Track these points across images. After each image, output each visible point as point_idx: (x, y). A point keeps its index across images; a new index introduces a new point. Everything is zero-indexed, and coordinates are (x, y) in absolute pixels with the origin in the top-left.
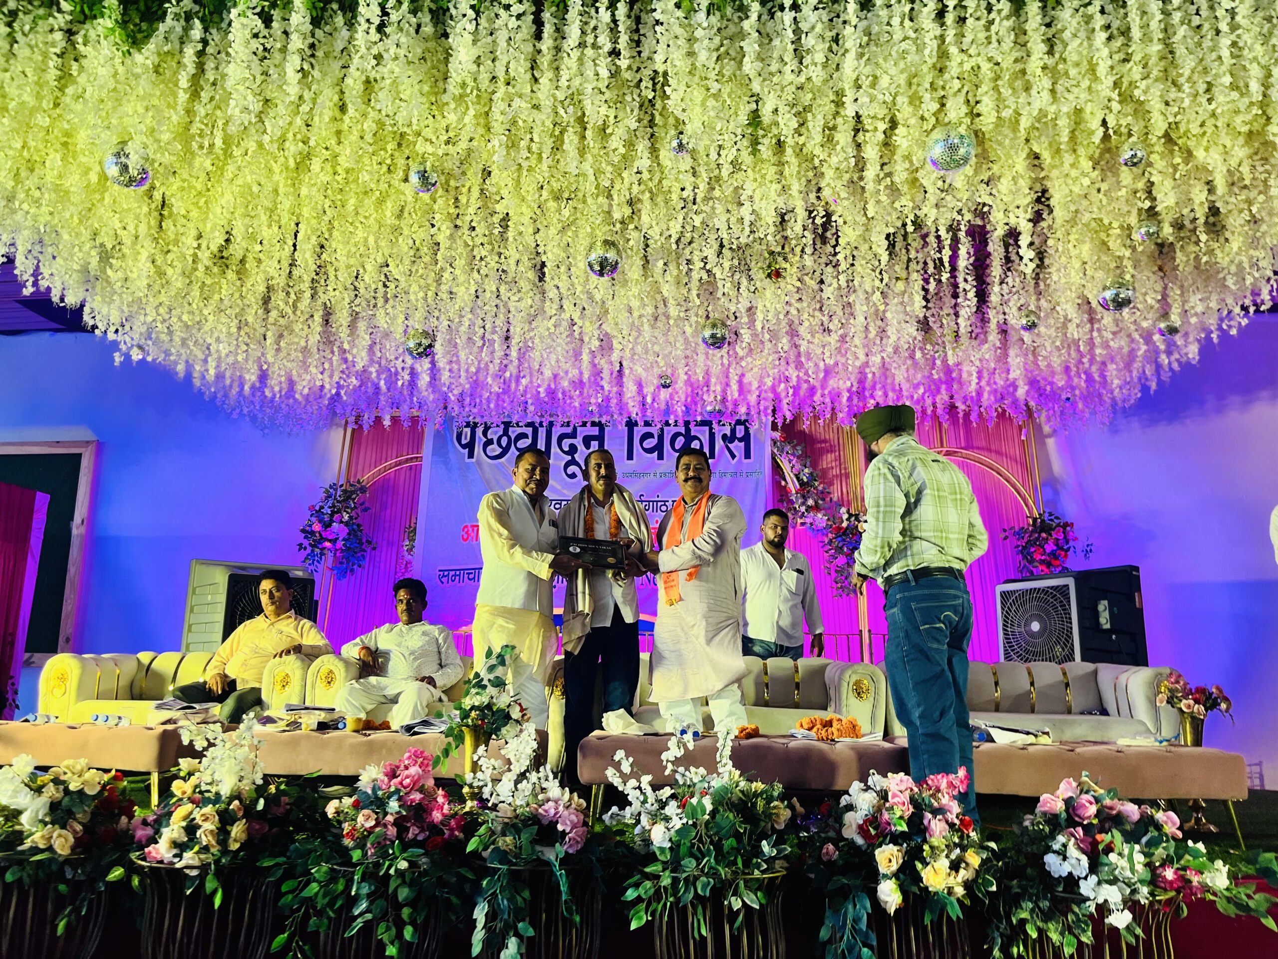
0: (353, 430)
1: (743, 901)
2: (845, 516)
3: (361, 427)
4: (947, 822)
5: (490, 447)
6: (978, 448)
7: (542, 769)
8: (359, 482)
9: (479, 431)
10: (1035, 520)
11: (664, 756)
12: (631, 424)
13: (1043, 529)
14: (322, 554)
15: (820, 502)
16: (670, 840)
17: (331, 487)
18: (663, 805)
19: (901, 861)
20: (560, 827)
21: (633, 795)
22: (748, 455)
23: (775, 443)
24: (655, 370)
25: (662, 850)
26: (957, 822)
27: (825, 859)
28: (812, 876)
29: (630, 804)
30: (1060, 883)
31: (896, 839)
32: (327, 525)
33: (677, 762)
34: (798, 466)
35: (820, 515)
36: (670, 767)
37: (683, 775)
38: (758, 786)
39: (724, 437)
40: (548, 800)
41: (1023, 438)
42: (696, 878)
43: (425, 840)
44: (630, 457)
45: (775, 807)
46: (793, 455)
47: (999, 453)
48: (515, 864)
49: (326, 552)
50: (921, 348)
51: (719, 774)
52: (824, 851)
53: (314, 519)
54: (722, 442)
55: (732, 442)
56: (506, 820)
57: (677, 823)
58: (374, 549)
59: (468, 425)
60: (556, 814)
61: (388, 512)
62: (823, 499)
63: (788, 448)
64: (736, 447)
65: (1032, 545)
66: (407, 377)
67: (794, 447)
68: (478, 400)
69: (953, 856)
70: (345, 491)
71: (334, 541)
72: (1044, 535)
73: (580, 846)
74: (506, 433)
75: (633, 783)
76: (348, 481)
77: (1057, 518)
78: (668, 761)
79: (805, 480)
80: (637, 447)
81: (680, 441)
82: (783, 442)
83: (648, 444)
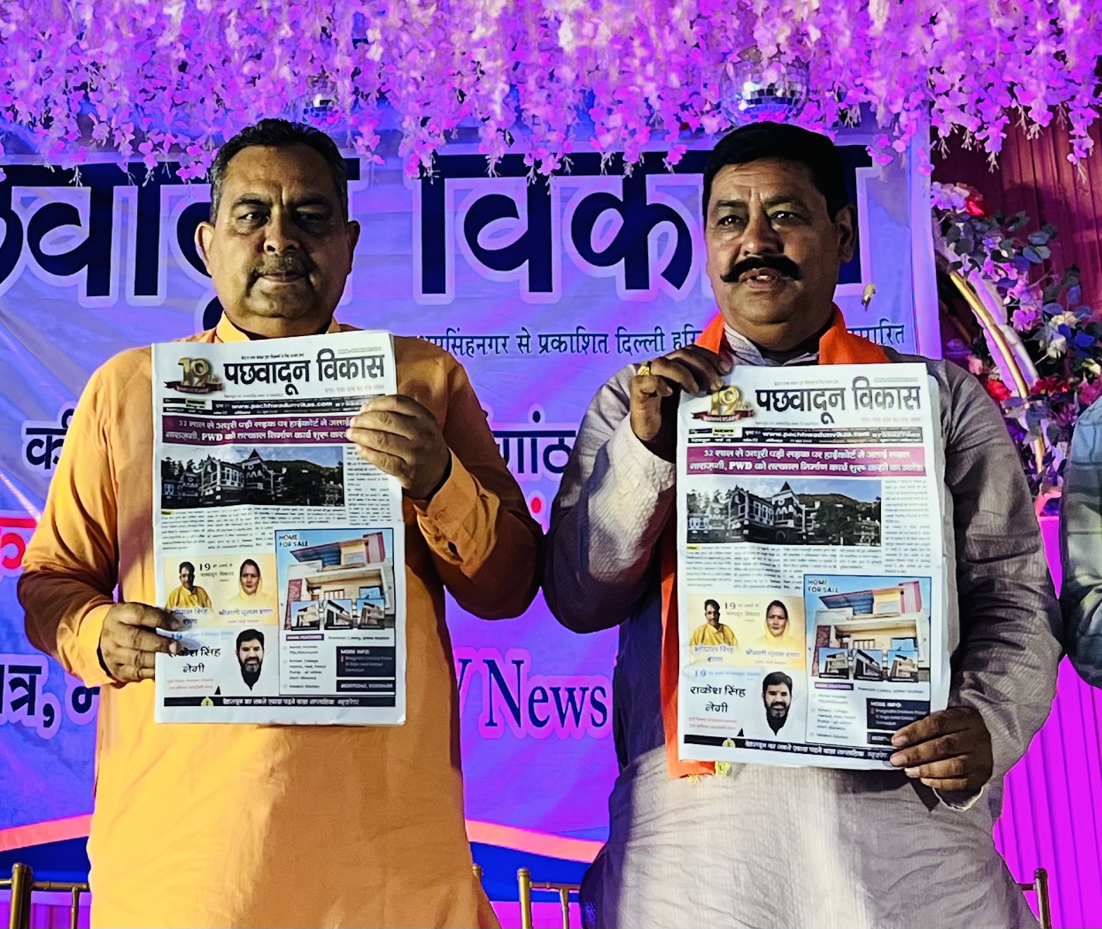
23: (948, 225)
34: (1029, 306)
44: (434, 281)
63: (998, 240)
67: (1020, 238)
79: (1057, 351)
80: (457, 247)
81: (610, 222)
82: (980, 218)
83: (494, 235)
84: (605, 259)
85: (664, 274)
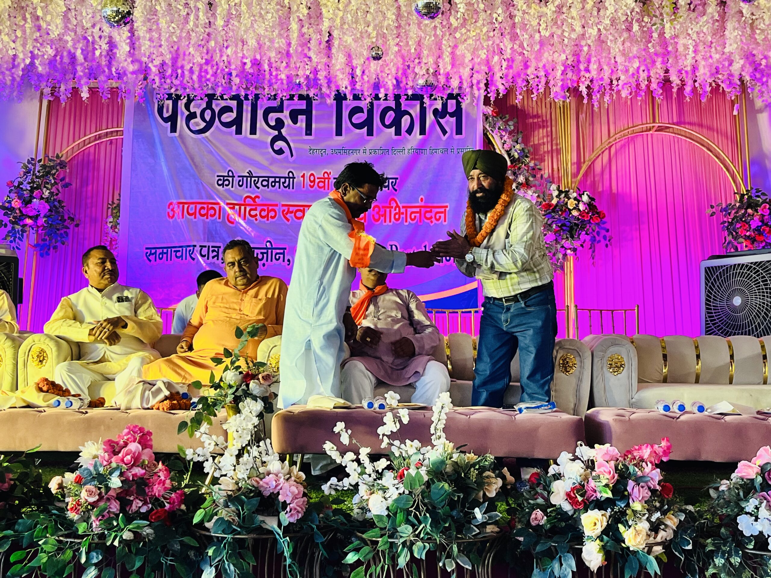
0: (50, 102)
1: (457, 564)
2: (556, 193)
3: (57, 99)
4: (649, 488)
5: (192, 121)
6: (690, 124)
7: (262, 443)
8: (58, 156)
9: (181, 104)
10: (742, 196)
11: (381, 430)
12: (340, 98)
13: (749, 206)
14: (23, 231)
15: (531, 179)
16: (388, 508)
17: (29, 162)
18: (380, 475)
19: (605, 524)
20: (281, 498)
21: (352, 468)
22: (459, 131)
23: (487, 118)
24: (366, 40)
25: (379, 517)
26: (658, 488)
27: (533, 523)
28: (521, 539)
29: (348, 475)
30: (751, 541)
31: (600, 505)
32: (27, 202)
33: (392, 436)
34: (509, 142)
35: (530, 192)
36: (386, 440)
37: (399, 448)
38: (471, 457)
39: (436, 112)
40: (269, 474)
41: (735, 113)
42: (412, 543)
43: (150, 511)
44: (339, 132)
45: (488, 477)
46: (505, 130)
47: (710, 128)
48: (239, 533)
49: (27, 229)
50: (637, 21)
51: (433, 446)
52: (533, 516)
53: (14, 195)
54: (433, 117)
55: (442, 117)
56: (230, 493)
57: (393, 494)
58: (77, 225)
59: (170, 97)
60: (276, 486)
61: (90, 188)
62: (534, 176)
63: (500, 124)
64: (447, 122)
65: (737, 221)
66: (105, 47)
67: (506, 123)
68: (179, 71)
69: (653, 519)
70: (44, 166)
71: (35, 218)
72: (750, 211)
73: (300, 516)
74: (209, 106)
75: (350, 456)
76: (46, 155)
77: (764, 194)
78: (384, 435)
79: (516, 156)
80: (346, 122)
81: (391, 116)
82: (495, 117)
83: (357, 118)
84: (389, 127)
85: (406, 131)
